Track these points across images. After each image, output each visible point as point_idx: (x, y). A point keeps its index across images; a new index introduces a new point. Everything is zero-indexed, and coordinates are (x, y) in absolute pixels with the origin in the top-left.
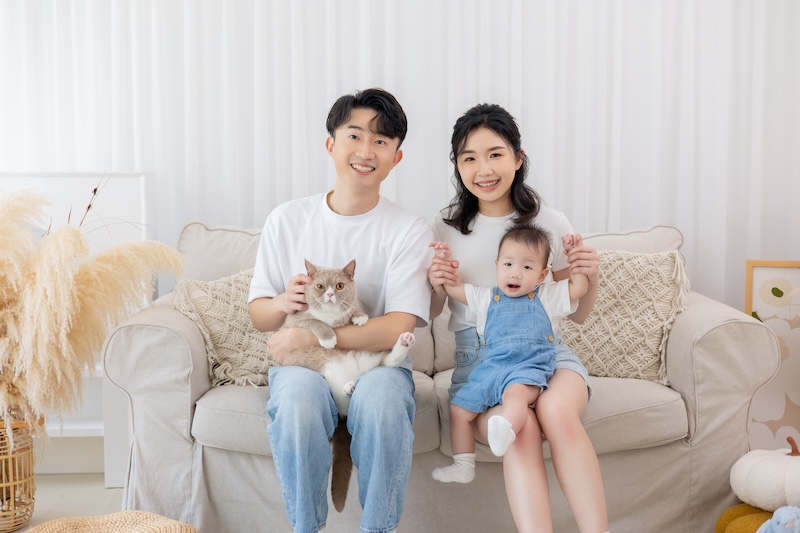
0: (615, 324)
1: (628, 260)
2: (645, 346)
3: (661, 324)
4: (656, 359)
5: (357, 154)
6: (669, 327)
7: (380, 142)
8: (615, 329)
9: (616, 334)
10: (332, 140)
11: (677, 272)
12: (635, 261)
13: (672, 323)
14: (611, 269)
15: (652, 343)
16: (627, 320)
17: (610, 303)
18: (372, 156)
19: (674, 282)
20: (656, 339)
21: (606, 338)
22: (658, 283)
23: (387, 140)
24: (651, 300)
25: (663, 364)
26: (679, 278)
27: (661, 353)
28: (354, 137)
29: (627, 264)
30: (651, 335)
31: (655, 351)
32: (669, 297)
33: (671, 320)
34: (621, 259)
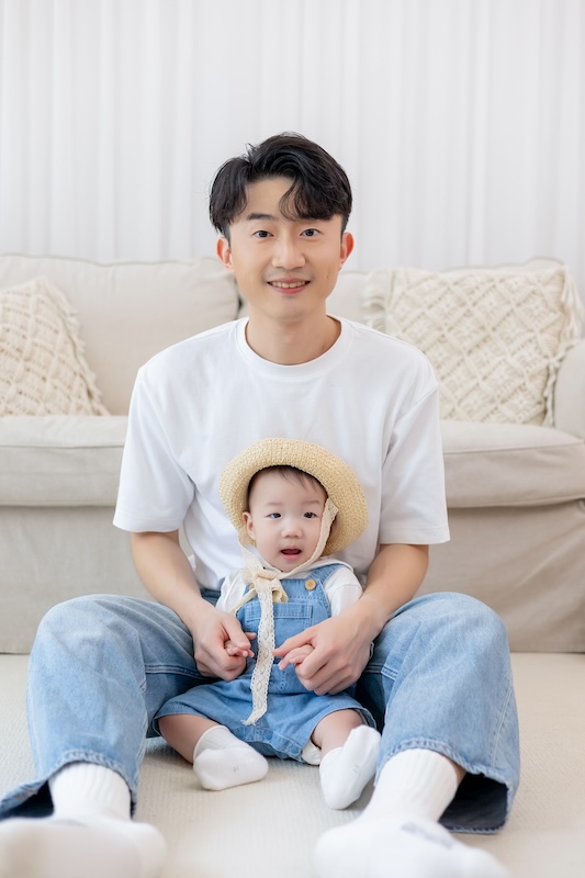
0: (483, 364)
1: (502, 281)
2: (526, 390)
3: (545, 362)
4: (540, 408)
5: (275, 263)
6: (557, 365)
7: (310, 233)
8: (485, 371)
9: (485, 378)
10: (225, 241)
11: (567, 294)
12: (511, 282)
13: (561, 360)
14: (478, 294)
15: (534, 387)
16: (501, 358)
17: (477, 338)
18: (302, 261)
19: (562, 308)
20: (539, 380)
21: (472, 383)
22: (542, 309)
23: (320, 225)
24: (531, 331)
25: (550, 413)
26: (570, 300)
27: (546, 399)
28: (264, 234)
29: (500, 287)
30: (533, 377)
31: (538, 398)
32: (557, 328)
33: (560, 355)
34: (492, 280)
